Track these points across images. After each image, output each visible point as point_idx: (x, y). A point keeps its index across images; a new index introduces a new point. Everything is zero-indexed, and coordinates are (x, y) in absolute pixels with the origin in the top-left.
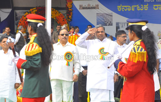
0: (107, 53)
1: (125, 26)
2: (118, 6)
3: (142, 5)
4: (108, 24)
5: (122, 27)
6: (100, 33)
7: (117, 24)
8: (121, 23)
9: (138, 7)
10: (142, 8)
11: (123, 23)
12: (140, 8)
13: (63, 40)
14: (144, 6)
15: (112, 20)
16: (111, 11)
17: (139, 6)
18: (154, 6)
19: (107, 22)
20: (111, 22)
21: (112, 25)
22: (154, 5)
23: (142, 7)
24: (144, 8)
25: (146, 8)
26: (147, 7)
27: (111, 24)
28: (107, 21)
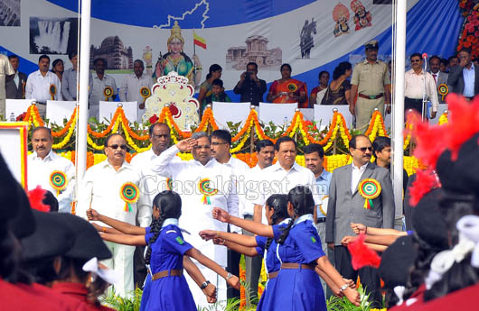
0: (214, 190)
1: (55, 28)
4: (6, 22)
5: (47, 31)
6: (203, 150)
7: (34, 22)
8: (42, 20)
11: (49, 21)
13: (116, 157)
15: (19, 10)
19: (6, 16)
20: (15, 16)
21: (17, 24)
27: (15, 22)
28: (5, 13)
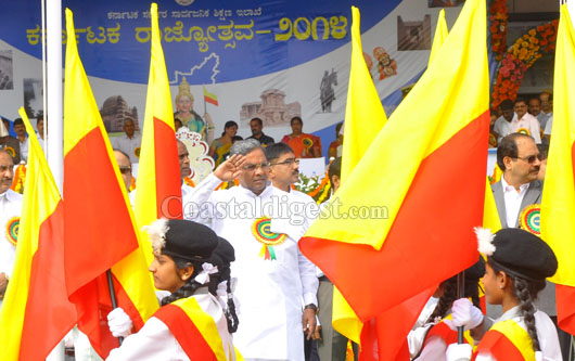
0: (280, 235)
2: (28, 31)
3: (101, 28)
6: (259, 171)
7: (28, 83)
8: (37, 82)
9: (91, 34)
10: (102, 38)
12: (97, 36)
14: (109, 30)
15: (11, 72)
16: (7, 45)
17: (92, 30)
18: (139, 30)
20: (7, 78)
21: (10, 87)
22: (137, 29)
23: (101, 35)
24: (107, 38)
25: (114, 38)
26: (118, 35)
27: (7, 85)
